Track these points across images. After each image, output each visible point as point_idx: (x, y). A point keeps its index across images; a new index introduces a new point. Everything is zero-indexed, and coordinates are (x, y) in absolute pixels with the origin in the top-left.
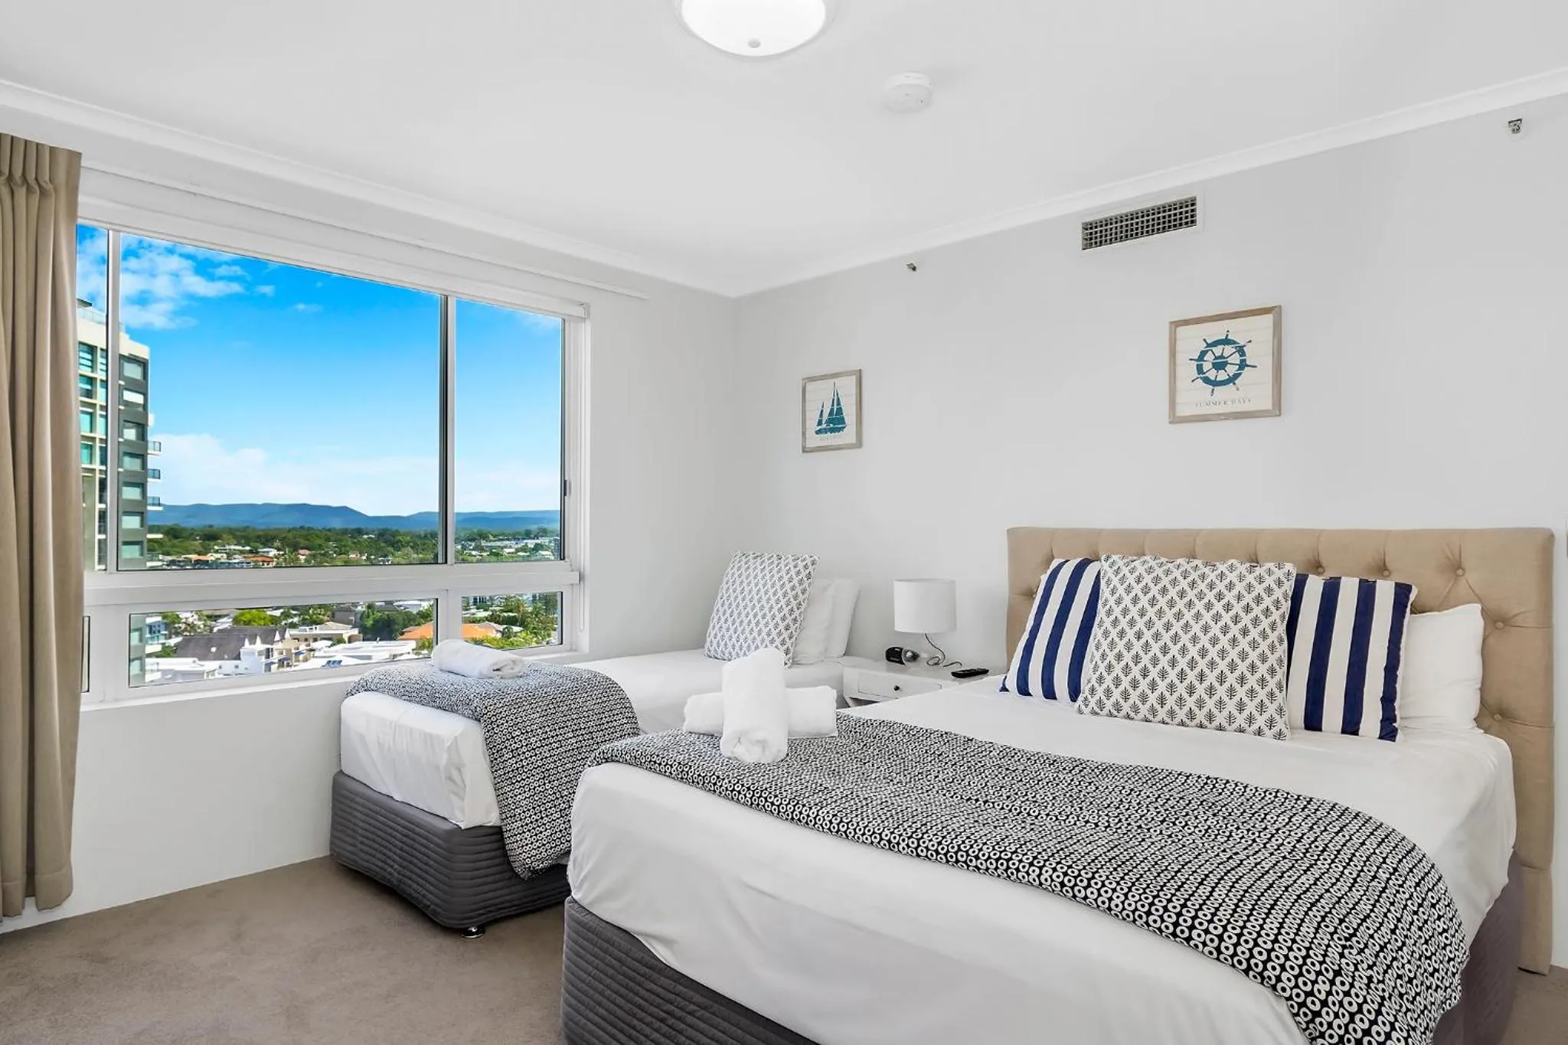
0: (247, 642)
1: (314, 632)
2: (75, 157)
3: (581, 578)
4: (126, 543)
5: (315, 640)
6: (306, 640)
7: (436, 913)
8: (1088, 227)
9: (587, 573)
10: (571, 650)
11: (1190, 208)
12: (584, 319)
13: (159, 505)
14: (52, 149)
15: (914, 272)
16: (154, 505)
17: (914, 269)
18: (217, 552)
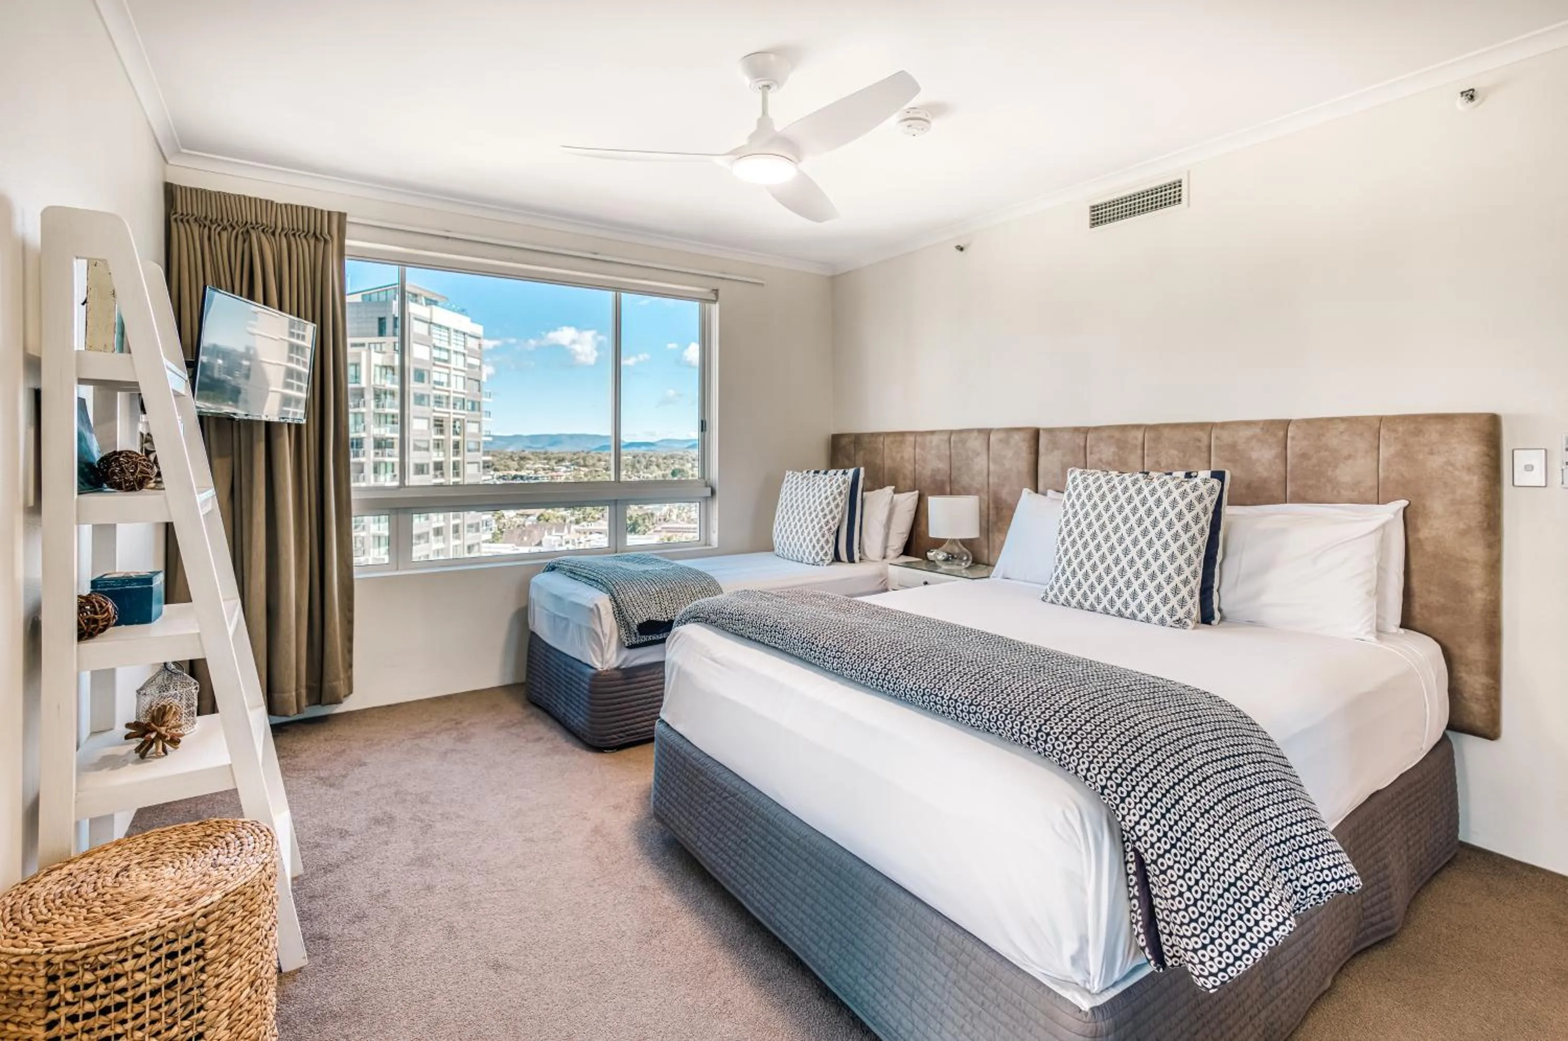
0: (546, 533)
1: (590, 527)
2: (342, 216)
3: (713, 492)
4: (469, 463)
5: (591, 533)
6: (585, 533)
7: (585, 736)
8: (1094, 209)
9: (717, 489)
10: (706, 545)
11: (1177, 189)
12: (715, 302)
13: (489, 436)
14: (329, 213)
15: (963, 253)
16: (486, 436)
17: (962, 249)
18: (528, 469)
